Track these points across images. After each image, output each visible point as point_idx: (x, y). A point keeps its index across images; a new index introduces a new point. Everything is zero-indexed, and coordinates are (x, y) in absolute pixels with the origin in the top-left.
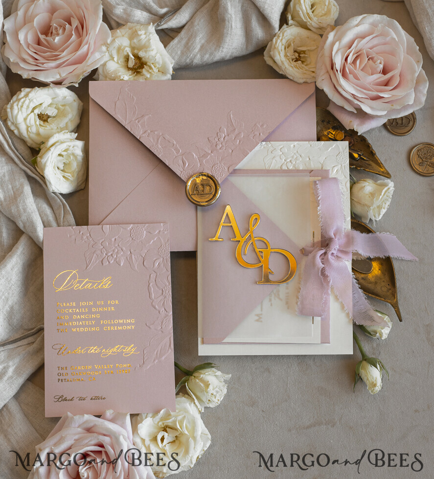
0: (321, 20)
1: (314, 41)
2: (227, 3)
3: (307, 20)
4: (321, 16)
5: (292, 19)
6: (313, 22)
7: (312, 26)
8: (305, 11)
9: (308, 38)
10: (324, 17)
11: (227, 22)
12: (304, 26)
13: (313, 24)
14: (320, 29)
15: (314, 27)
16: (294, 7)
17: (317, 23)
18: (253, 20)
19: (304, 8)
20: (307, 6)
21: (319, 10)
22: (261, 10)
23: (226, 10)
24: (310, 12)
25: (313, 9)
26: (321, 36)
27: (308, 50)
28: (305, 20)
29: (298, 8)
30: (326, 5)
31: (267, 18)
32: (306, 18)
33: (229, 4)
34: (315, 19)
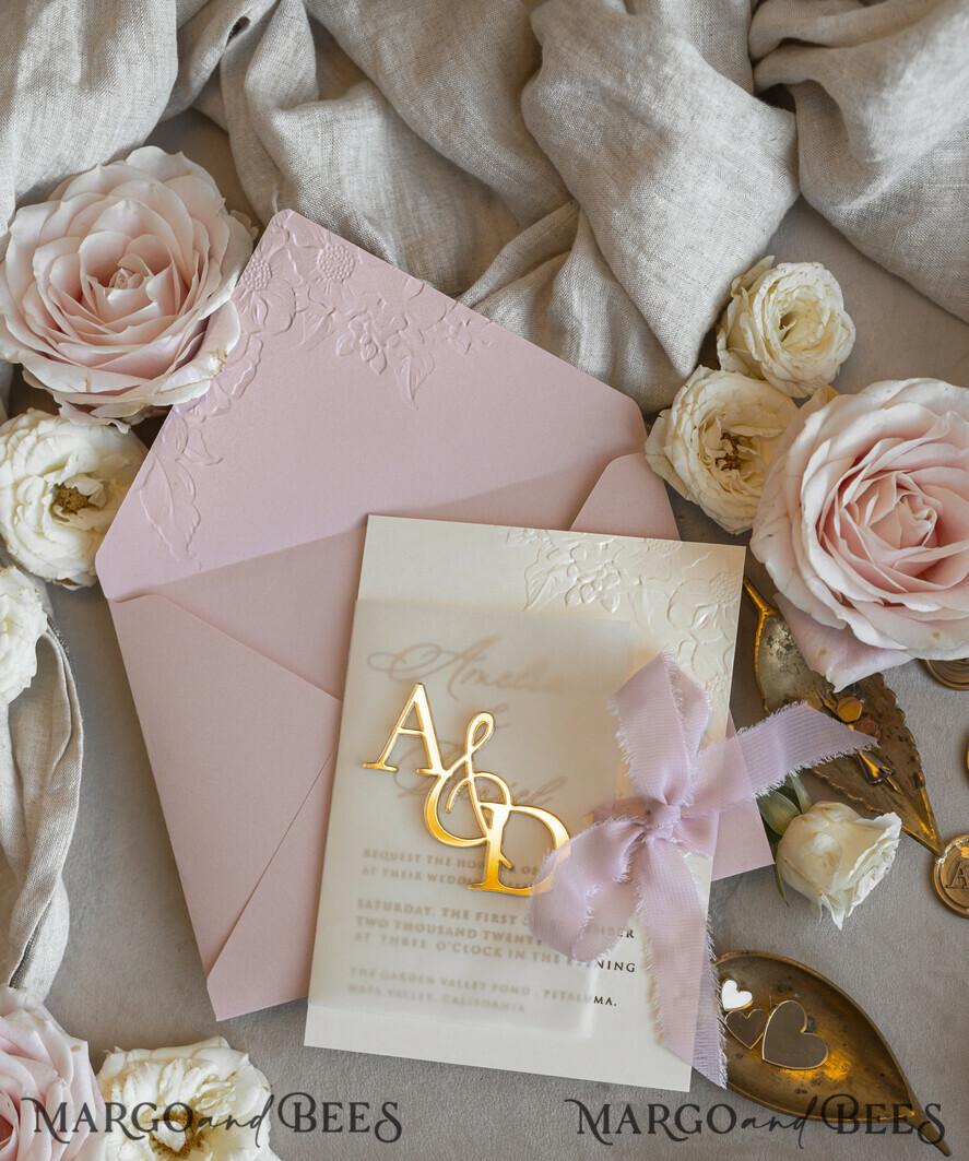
0: (801, 361)
1: (775, 413)
2: (570, 290)
3: (763, 357)
4: (806, 349)
5: (728, 347)
6: (780, 364)
7: (773, 374)
8: (762, 333)
9: (760, 404)
10: (811, 355)
11: (569, 339)
12: (753, 371)
13: (778, 369)
14: (796, 383)
15: (777, 378)
16: (737, 318)
17: (790, 369)
18: (630, 346)
19: (759, 326)
20: (768, 322)
21: (801, 334)
22: (651, 325)
23: (568, 308)
24: (775, 337)
25: (786, 329)
26: (799, 402)
27: (758, 436)
28: (756, 357)
29: (743, 323)
30: (821, 323)
31: (665, 347)
32: (759, 351)
33: (576, 295)
34: (784, 356)
